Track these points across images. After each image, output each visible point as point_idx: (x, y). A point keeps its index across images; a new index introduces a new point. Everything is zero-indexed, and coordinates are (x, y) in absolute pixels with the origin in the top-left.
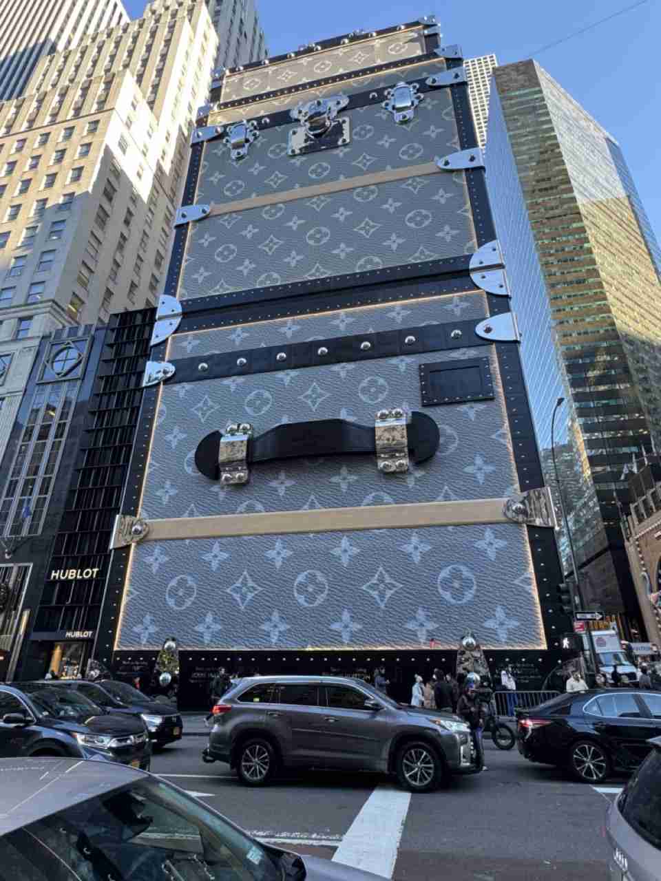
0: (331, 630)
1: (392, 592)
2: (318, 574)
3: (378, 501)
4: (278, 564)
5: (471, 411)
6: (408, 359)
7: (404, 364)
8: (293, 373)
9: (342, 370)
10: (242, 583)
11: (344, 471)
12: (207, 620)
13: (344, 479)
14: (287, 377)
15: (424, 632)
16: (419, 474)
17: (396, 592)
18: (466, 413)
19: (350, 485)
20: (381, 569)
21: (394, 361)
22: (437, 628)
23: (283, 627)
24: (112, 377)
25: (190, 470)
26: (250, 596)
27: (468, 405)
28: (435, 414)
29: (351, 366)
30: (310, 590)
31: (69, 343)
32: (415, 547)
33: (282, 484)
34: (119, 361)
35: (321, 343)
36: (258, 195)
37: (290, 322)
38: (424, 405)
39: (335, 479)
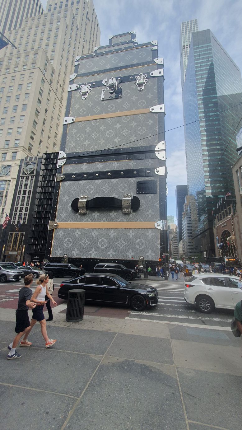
0: (107, 254)
2: (105, 239)
3: (122, 221)
4: (94, 236)
5: (150, 196)
6: (134, 179)
7: (132, 180)
9: (115, 181)
10: (85, 241)
11: (113, 212)
12: (75, 250)
13: (113, 214)
14: (99, 182)
15: (131, 255)
16: (134, 214)
17: (125, 245)
18: (148, 197)
19: (115, 216)
20: (121, 239)
21: (130, 179)
22: (135, 255)
23: (95, 253)
24: (45, 175)
25: (70, 209)
26: (87, 244)
27: (149, 194)
28: (139, 196)
29: (117, 180)
30: (103, 243)
31: (30, 163)
32: (131, 234)
33: (96, 215)
35: (109, 172)
36: (91, 115)
37: (100, 164)
38: (137, 194)
39: (111, 214)
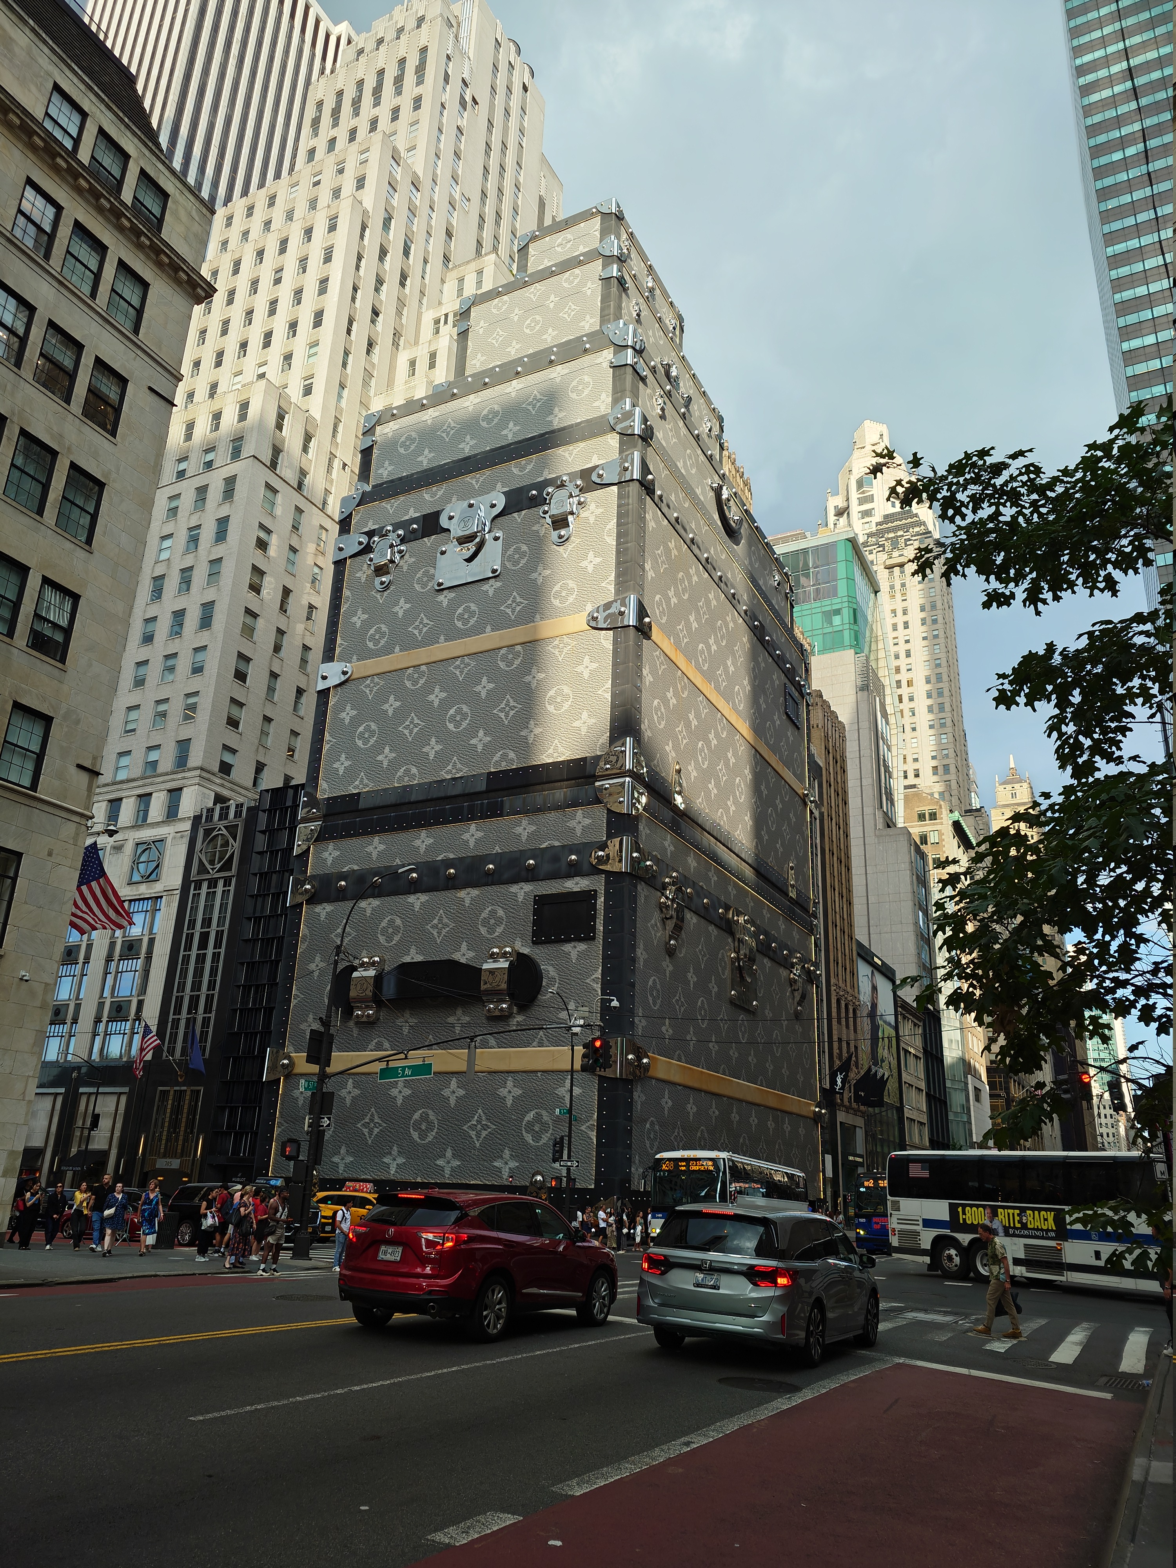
0: (437, 1165)
1: (486, 1132)
2: (430, 1112)
3: (484, 1045)
4: (399, 1101)
5: (574, 950)
6: (527, 887)
7: (523, 891)
8: (423, 897)
9: (467, 895)
10: (370, 1119)
11: (459, 1012)
12: (342, 1152)
13: (458, 1018)
14: (417, 901)
15: (507, 1170)
16: (521, 1017)
17: (490, 1133)
18: (569, 954)
19: (463, 1025)
20: (480, 1111)
21: (514, 888)
22: (517, 1167)
23: (401, 1160)
24: (266, 873)
26: (376, 1130)
27: (572, 944)
28: (540, 954)
29: (475, 892)
30: (424, 1128)
31: (220, 829)
32: (510, 1092)
33: (406, 1022)
34: (272, 852)
35: (448, 863)
36: (401, 650)
37: (423, 833)
38: (534, 943)
39: (451, 1020)
